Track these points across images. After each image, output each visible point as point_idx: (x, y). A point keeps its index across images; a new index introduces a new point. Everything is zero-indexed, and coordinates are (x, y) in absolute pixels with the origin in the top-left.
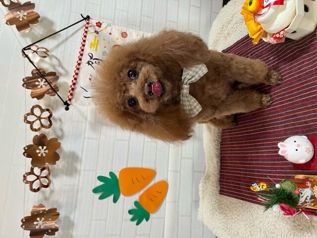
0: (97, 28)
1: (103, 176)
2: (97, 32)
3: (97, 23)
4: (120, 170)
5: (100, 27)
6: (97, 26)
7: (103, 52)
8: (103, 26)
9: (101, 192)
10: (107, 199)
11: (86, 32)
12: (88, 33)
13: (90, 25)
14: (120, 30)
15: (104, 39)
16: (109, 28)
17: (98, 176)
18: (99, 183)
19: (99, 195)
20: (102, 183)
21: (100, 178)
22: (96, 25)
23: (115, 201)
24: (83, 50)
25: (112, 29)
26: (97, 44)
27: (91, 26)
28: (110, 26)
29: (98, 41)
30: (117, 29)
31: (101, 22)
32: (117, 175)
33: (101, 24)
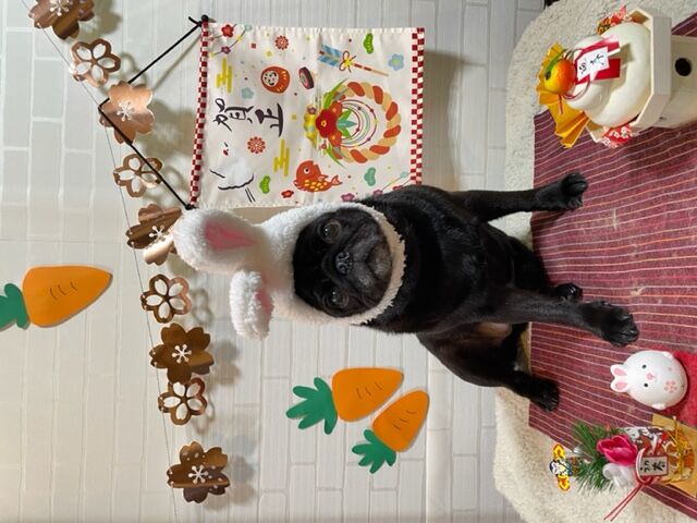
0: (224, 39)
1: (304, 385)
2: (226, 50)
3: (223, 29)
4: (334, 374)
5: (230, 35)
6: (225, 35)
7: (243, 91)
8: (237, 32)
9: (301, 415)
10: (314, 427)
11: (205, 54)
12: (210, 54)
13: (211, 36)
14: (271, 33)
15: (242, 62)
16: (249, 34)
17: (294, 386)
18: (297, 400)
19: (297, 422)
20: (303, 399)
21: (299, 391)
22: (222, 33)
23: (328, 430)
24: (204, 95)
25: (254, 34)
26: (230, 77)
27: (212, 39)
28: (251, 28)
29: (230, 68)
30: (266, 33)
31: (232, 25)
32: (329, 382)
33: (232, 29)
